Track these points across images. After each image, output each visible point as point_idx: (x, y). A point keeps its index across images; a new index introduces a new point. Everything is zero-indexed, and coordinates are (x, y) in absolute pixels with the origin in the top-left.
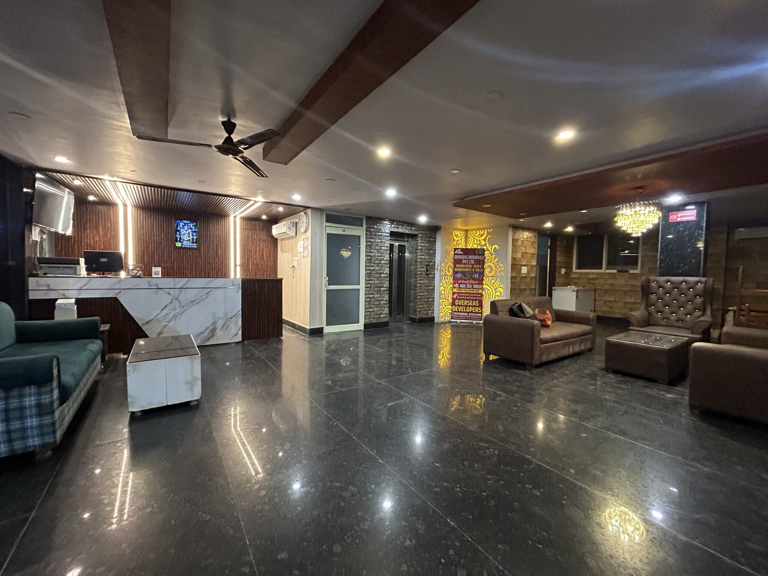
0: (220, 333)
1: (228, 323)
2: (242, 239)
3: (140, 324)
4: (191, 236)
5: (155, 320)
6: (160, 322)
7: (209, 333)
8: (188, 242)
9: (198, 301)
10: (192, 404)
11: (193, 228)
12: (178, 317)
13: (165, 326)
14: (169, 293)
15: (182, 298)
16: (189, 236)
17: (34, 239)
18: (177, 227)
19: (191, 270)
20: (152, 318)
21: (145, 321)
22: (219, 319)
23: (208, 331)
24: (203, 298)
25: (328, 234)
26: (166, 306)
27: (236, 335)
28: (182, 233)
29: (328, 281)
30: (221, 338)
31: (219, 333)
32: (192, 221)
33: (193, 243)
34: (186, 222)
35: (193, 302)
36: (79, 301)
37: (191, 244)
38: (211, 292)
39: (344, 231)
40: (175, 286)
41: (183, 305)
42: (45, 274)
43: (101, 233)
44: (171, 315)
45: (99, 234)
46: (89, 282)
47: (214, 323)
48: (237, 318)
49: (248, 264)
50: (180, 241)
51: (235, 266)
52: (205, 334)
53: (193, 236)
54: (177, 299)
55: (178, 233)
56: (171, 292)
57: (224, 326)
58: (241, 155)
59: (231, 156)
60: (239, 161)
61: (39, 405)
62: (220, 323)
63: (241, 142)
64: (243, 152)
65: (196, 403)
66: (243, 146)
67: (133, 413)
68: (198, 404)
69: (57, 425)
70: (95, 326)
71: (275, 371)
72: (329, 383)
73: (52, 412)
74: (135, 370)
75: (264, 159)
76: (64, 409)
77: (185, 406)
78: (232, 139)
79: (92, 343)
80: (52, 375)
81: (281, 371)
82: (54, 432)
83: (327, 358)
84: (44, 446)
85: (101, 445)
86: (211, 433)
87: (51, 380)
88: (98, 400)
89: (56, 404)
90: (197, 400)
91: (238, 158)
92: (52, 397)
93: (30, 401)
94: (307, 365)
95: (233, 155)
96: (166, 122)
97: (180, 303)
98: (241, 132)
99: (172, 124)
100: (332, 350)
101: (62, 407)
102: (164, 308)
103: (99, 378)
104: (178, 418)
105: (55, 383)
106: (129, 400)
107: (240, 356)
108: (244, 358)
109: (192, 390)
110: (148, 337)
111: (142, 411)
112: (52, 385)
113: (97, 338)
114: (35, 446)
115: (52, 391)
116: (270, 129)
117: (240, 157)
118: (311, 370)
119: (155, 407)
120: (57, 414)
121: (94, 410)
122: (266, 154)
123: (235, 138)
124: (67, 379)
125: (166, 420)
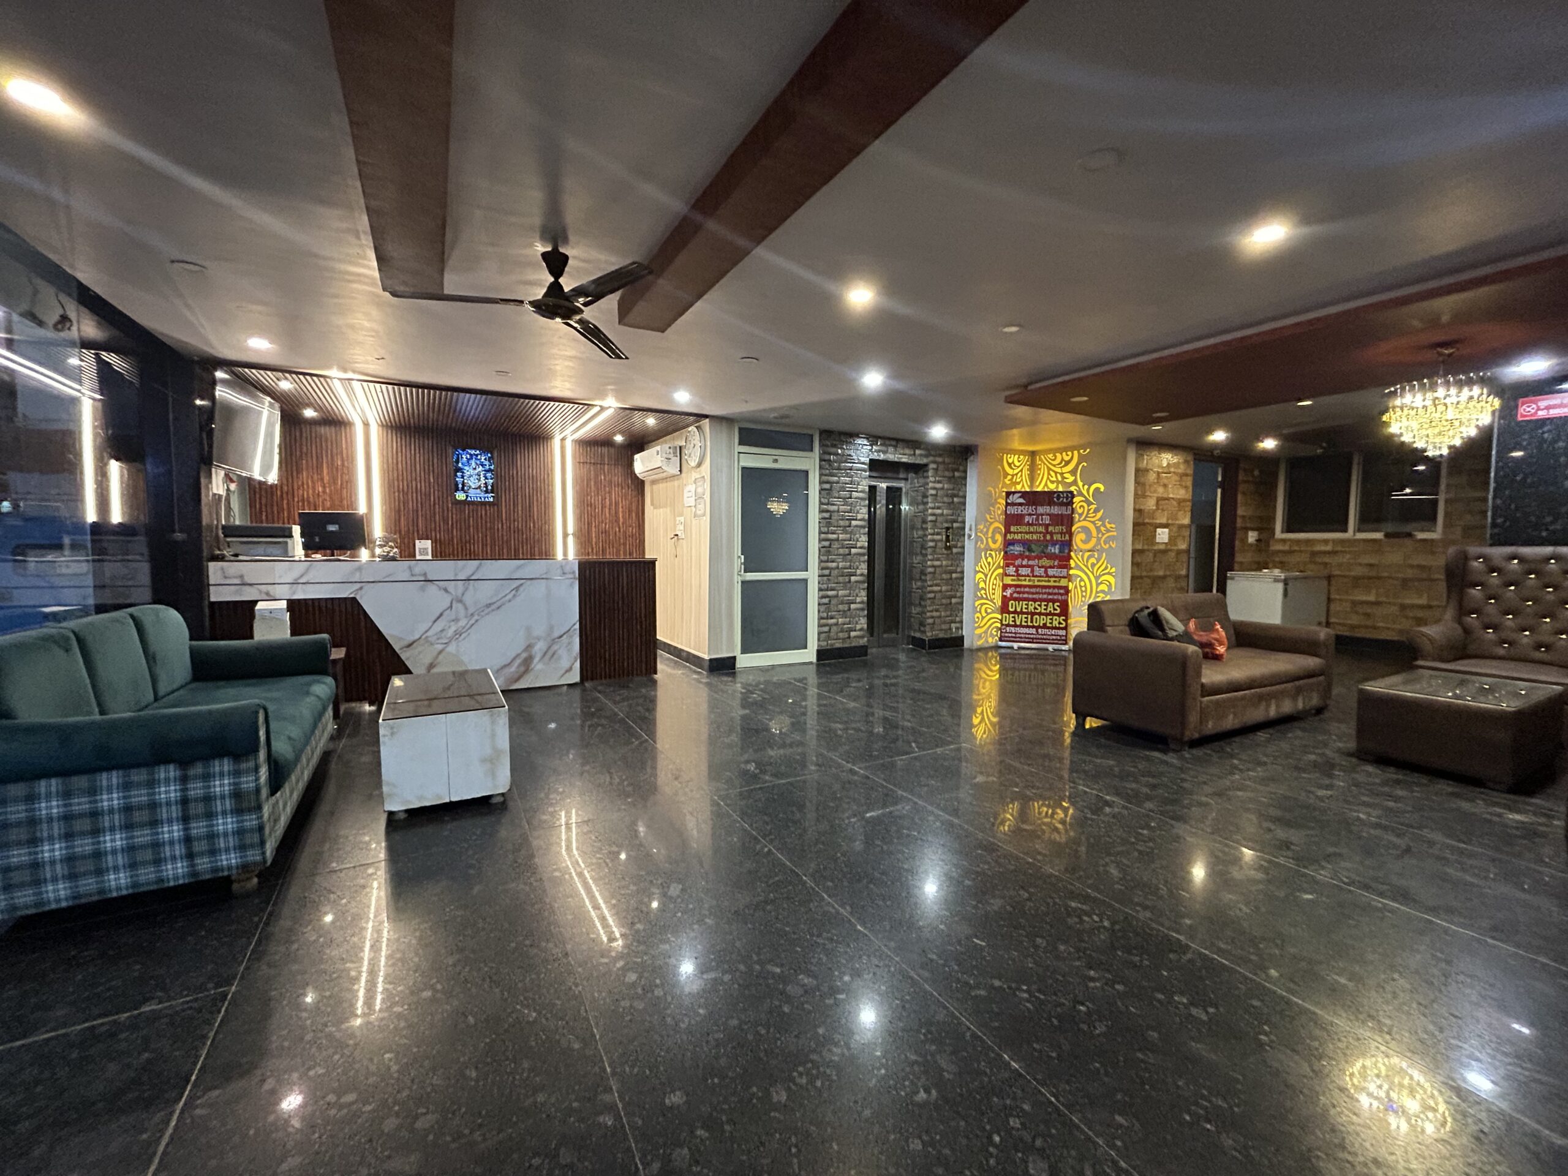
0: (540, 666)
1: (555, 647)
2: (577, 481)
3: (396, 648)
4: (482, 478)
5: (422, 641)
6: (432, 644)
7: (519, 666)
8: (478, 491)
9: (498, 604)
10: (494, 801)
11: (487, 463)
12: (463, 636)
13: (440, 652)
14: (446, 590)
15: (468, 598)
16: (479, 480)
17: (215, 491)
18: (457, 462)
19: (484, 545)
20: (417, 637)
21: (406, 643)
22: (539, 639)
23: (518, 661)
24: (508, 598)
25: (743, 468)
26: (441, 615)
27: (570, 669)
28: (467, 474)
29: (744, 563)
30: (542, 676)
31: (538, 666)
32: (484, 450)
33: (487, 492)
34: (473, 452)
35: (489, 605)
36: (294, 606)
37: (482, 495)
38: (521, 589)
39: (776, 461)
40: (456, 575)
41: (471, 611)
42: (236, 555)
43: (326, 478)
44: (450, 632)
45: (322, 479)
46: (307, 570)
47: (529, 647)
48: (571, 637)
49: (589, 532)
50: (463, 489)
51: (565, 535)
52: (513, 669)
53: (486, 478)
54: (460, 601)
55: (459, 474)
56: (451, 586)
57: (545, 653)
58: (578, 317)
59: (558, 320)
60: (575, 328)
61: (237, 794)
62: (540, 647)
63: (578, 292)
64: (582, 311)
65: (501, 799)
66: (581, 300)
67: (391, 814)
68: (504, 803)
69: (267, 831)
70: (321, 650)
71: (646, 741)
72: (752, 767)
73: (259, 808)
74: (392, 734)
75: (620, 323)
76: (277, 802)
77: (482, 805)
78: (561, 287)
79: (319, 682)
80: (258, 738)
81: (655, 742)
82: (262, 843)
83: (744, 718)
84: (245, 867)
85: (341, 870)
86: (532, 856)
87: (255, 750)
88: (331, 789)
89: (264, 792)
90: (503, 794)
91: (572, 323)
92: (257, 779)
93: (221, 786)
94: (705, 730)
95: (563, 318)
96: (441, 261)
97: (466, 609)
98: (578, 270)
99: (452, 262)
100: (755, 703)
101: (273, 799)
102: (438, 618)
103: (331, 746)
104: (472, 826)
105: (262, 755)
106: (385, 789)
107: (579, 711)
108: (587, 715)
109: (493, 774)
110: (411, 673)
111: (407, 811)
112: (256, 758)
113: (324, 672)
114: (230, 868)
115: (256, 769)
116: (634, 263)
117: (576, 322)
118: (712, 741)
119: (428, 804)
120: (266, 810)
121: (324, 808)
122: (624, 313)
123: (568, 284)
124: (282, 747)
125: (449, 828)
